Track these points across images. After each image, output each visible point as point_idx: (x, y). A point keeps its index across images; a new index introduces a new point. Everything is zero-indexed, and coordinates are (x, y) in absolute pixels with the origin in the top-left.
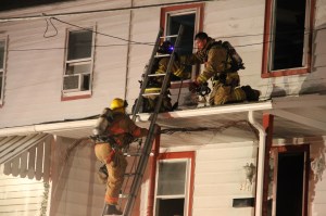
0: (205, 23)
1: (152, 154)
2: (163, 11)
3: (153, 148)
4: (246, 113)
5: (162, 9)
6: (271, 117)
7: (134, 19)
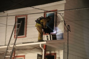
0: (28, 20)
1: (13, 56)
2: (16, 17)
3: (13, 54)
4: (39, 45)
5: (16, 16)
6: (46, 46)
7: (8, 19)
